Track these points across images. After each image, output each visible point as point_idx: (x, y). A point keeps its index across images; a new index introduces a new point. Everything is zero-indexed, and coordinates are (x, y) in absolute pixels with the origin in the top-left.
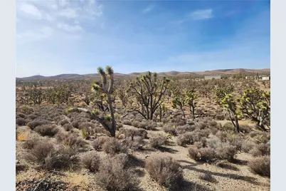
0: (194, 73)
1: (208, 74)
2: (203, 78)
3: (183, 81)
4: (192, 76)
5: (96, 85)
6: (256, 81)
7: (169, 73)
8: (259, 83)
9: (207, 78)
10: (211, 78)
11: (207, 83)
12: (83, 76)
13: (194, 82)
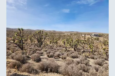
0: (61, 32)
1: (66, 32)
2: (64, 34)
3: (57, 34)
4: (60, 33)
5: (17, 34)
6: (80, 36)
7: (52, 31)
8: (81, 37)
9: (65, 34)
10: (67, 34)
11: (65, 36)
12: (13, 29)
13: (61, 35)
